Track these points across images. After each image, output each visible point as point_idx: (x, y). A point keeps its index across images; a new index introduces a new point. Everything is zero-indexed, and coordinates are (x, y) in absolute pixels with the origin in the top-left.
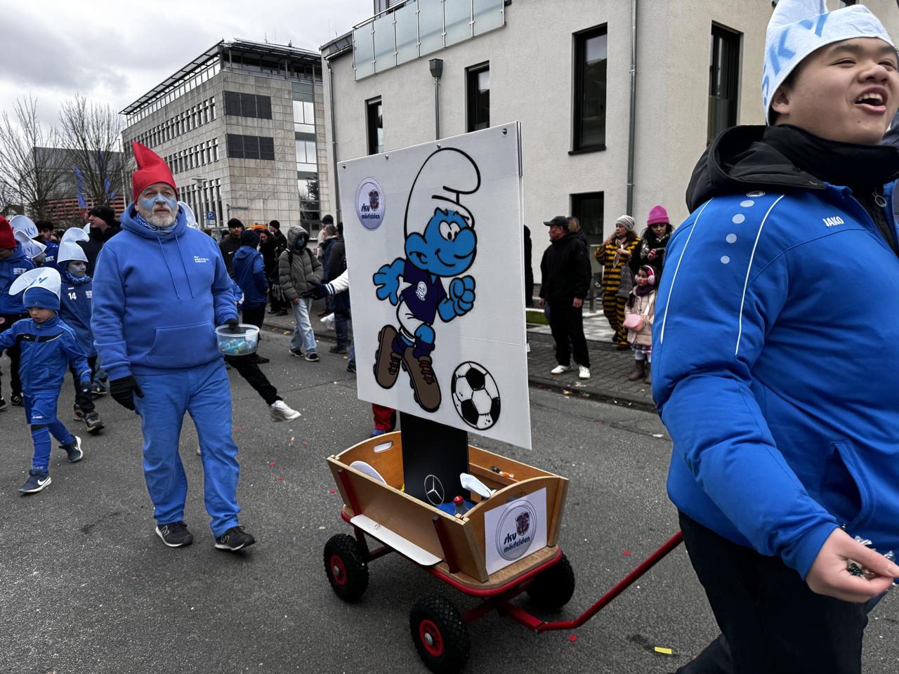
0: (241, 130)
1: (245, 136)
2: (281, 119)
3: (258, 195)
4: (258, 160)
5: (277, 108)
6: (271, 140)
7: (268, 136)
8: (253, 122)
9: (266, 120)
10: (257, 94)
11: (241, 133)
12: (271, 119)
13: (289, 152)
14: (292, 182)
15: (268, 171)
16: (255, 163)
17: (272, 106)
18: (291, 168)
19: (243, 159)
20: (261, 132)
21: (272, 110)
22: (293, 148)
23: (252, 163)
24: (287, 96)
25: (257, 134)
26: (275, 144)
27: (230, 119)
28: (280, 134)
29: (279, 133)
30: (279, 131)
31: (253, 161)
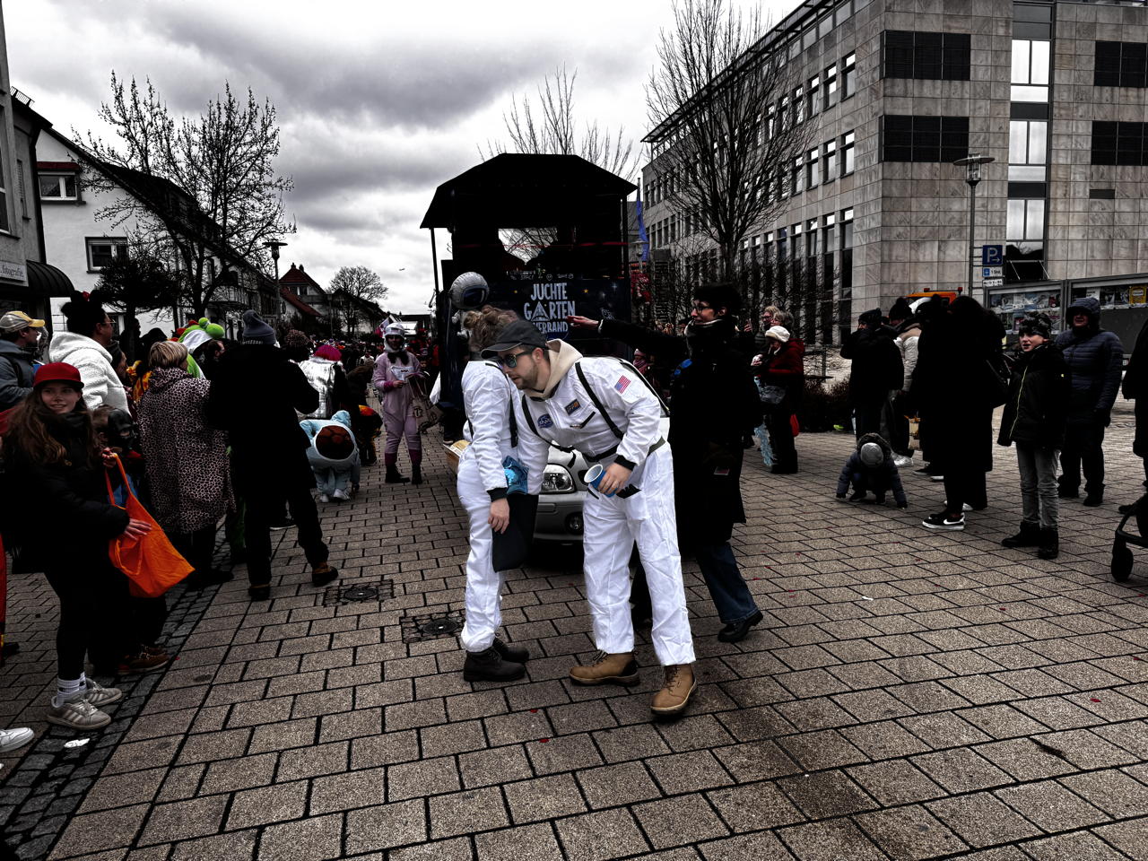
0: (911, 106)
1: (917, 118)
2: (987, 78)
3: (930, 233)
4: (937, 165)
5: (982, 56)
6: (966, 120)
7: (960, 115)
8: (934, 88)
9: (957, 83)
10: (946, 31)
11: (910, 113)
12: (968, 79)
13: (996, 145)
14: (998, 205)
15: (953, 185)
16: (931, 171)
17: (972, 53)
18: (998, 176)
19: (909, 164)
20: (946, 108)
21: (972, 63)
22: (1005, 134)
23: (924, 170)
24: (1001, 31)
25: (939, 112)
26: (971, 129)
27: (893, 86)
28: (984, 107)
29: (980, 108)
30: (982, 103)
31: (928, 165)
